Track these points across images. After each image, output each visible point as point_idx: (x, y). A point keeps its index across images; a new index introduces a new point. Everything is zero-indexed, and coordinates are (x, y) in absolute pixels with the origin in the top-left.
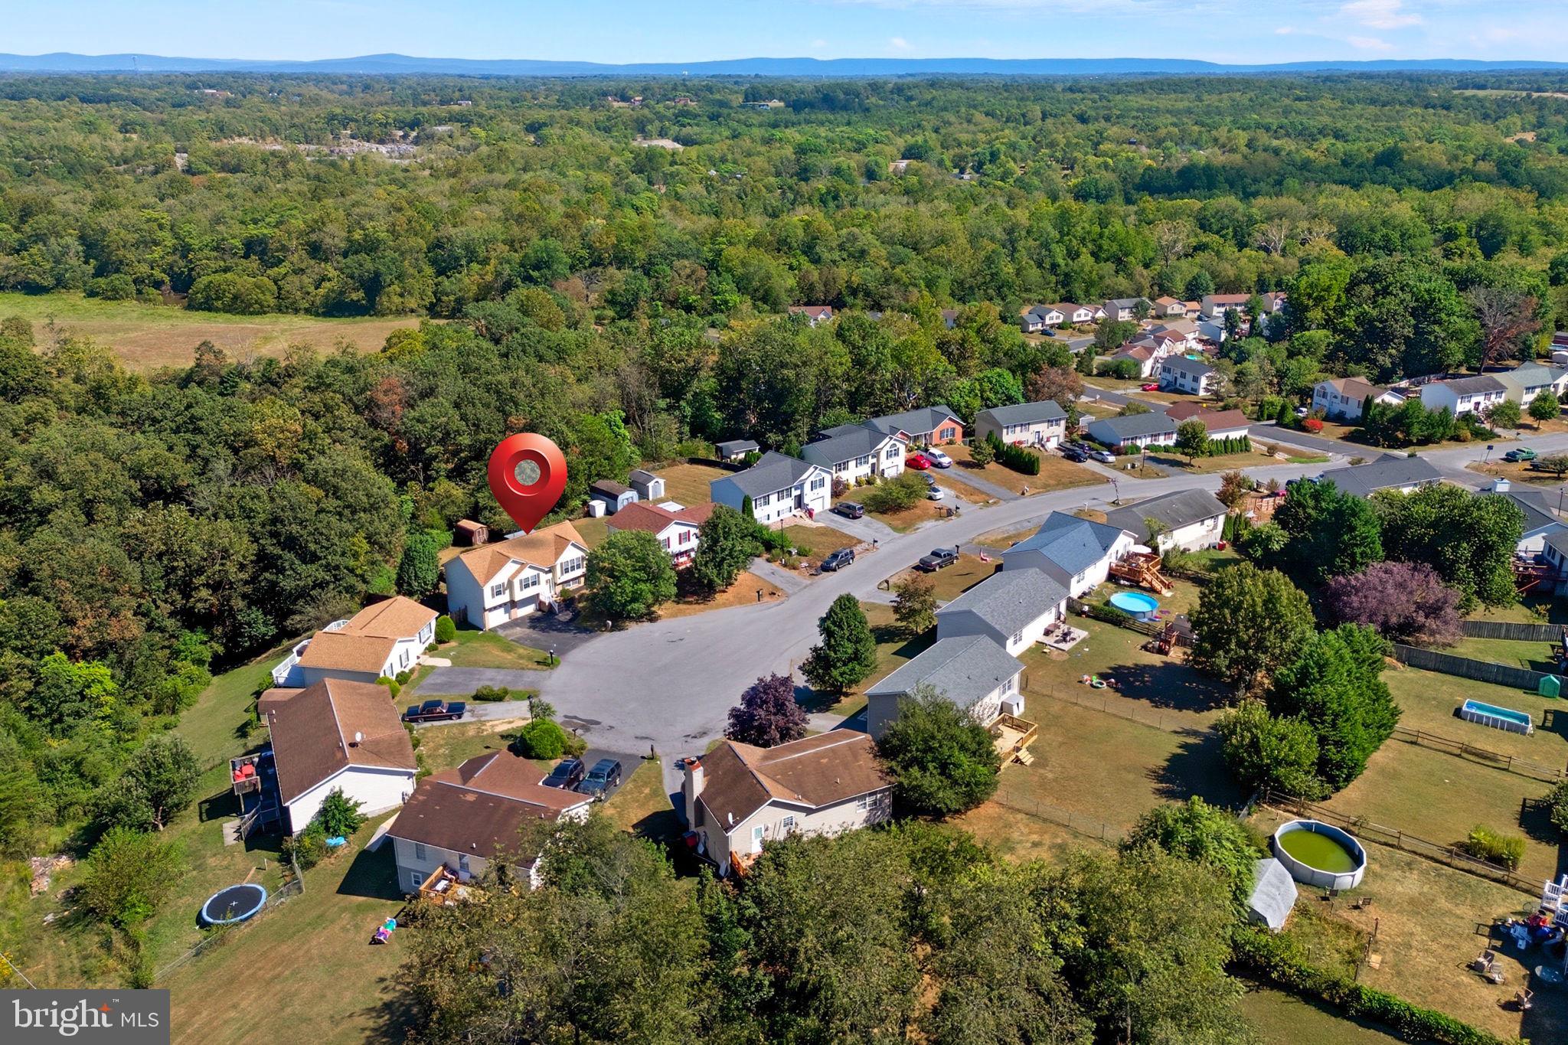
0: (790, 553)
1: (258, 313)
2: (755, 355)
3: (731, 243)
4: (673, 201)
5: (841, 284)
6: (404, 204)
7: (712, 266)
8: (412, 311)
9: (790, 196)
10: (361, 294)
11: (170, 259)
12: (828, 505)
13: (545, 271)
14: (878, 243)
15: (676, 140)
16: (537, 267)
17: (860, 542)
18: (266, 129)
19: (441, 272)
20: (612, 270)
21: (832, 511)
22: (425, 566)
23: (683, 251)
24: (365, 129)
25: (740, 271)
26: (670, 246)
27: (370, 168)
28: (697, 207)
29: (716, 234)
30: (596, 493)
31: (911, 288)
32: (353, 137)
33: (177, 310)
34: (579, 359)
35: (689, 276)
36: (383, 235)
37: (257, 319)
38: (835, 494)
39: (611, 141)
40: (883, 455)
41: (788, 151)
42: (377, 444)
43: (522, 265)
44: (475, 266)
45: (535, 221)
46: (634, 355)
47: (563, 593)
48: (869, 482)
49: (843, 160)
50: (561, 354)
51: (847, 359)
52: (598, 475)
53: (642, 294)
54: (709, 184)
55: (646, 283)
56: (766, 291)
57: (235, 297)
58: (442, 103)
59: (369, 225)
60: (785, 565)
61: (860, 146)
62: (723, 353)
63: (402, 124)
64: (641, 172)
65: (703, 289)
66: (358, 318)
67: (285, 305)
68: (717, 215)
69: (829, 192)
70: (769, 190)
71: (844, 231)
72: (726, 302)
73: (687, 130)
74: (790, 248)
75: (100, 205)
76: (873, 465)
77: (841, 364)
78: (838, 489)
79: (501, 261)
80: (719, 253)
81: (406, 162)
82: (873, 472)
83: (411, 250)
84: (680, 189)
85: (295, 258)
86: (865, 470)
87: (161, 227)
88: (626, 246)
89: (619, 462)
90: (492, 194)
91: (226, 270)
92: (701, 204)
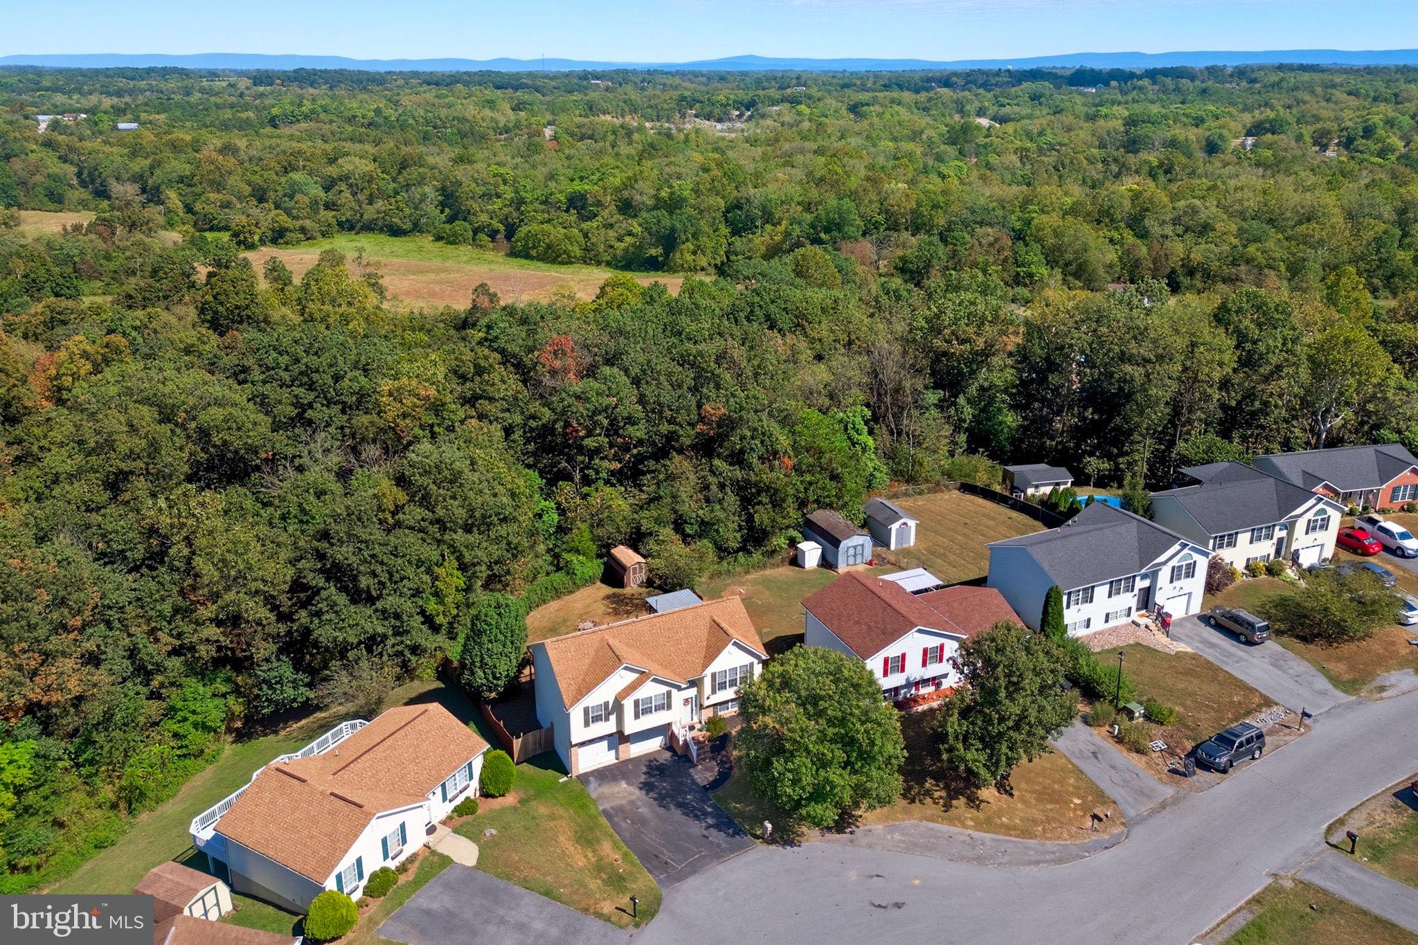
0: (1130, 714)
1: (567, 263)
2: (1081, 338)
3: (1043, 211)
4: (983, 171)
5: (1175, 262)
6: (713, 165)
7: (1019, 236)
8: (703, 269)
9: (1114, 168)
10: (660, 250)
11: (506, 210)
12: (1196, 608)
13: (835, 233)
14: (1225, 217)
15: (994, 119)
16: (827, 230)
17: (1268, 703)
18: (627, 109)
19: (735, 233)
20: (905, 235)
21: (1205, 619)
22: (497, 648)
23: (987, 219)
24: (708, 109)
25: (1051, 241)
26: (973, 212)
27: (701, 140)
28: (1008, 177)
29: (1027, 202)
30: (811, 530)
31: (1266, 271)
32: (696, 116)
33: (500, 257)
34: (823, 329)
35: (991, 245)
36: (686, 193)
37: (563, 269)
38: (1211, 588)
39: (928, 119)
40: (1301, 525)
41: (1118, 124)
42: (533, 424)
43: (813, 226)
44: (768, 227)
45: (835, 184)
46: (900, 328)
47: (712, 723)
48: (1270, 571)
49: (1179, 132)
50: (800, 323)
51: (1230, 358)
52: (817, 501)
53: (935, 262)
54: (1023, 154)
55: (942, 251)
56: (1080, 265)
57: (549, 247)
58: (781, 88)
59: (676, 183)
60: (1119, 740)
61: (1198, 122)
62: (1029, 336)
63: (739, 105)
64: (954, 143)
65: (1005, 260)
66: (652, 273)
67: (590, 257)
68: (1029, 185)
69: (1161, 165)
70: (1091, 161)
71: (1182, 203)
72: (1031, 275)
73: (1007, 109)
74: (1112, 220)
75: (460, 160)
76: (1280, 540)
77: (1221, 364)
78: (1218, 579)
79: (794, 221)
80: (1028, 223)
81: (733, 135)
82: (1278, 552)
83: (710, 207)
84: (993, 159)
85: (606, 213)
86: (1265, 548)
87: (505, 182)
88: (925, 211)
89: (851, 485)
90: (799, 159)
91: (549, 221)
92: (1013, 174)
